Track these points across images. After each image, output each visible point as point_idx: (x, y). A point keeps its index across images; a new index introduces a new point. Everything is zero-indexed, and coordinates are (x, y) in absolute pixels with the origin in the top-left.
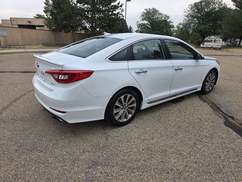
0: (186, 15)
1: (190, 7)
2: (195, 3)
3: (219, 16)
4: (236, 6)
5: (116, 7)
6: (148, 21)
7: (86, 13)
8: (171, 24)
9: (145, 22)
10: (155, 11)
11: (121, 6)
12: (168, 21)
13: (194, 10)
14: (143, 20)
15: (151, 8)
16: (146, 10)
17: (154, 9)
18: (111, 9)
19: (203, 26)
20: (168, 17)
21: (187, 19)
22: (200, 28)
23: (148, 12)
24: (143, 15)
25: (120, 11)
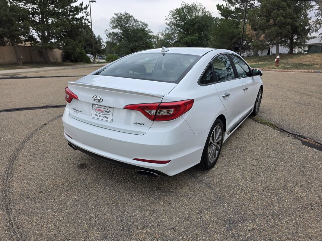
0: (168, 23)
1: (171, 14)
2: (177, 9)
3: (204, 26)
4: (222, 15)
5: (77, 10)
6: (121, 29)
7: (31, 16)
8: (151, 34)
9: (117, 31)
10: (128, 17)
11: (86, 8)
12: (147, 29)
13: (176, 18)
14: (114, 27)
15: (123, 13)
16: (117, 15)
17: (126, 14)
18: (71, 11)
19: (189, 37)
20: (146, 25)
21: (169, 27)
22: (186, 39)
23: (119, 17)
24: (113, 22)
25: (84, 15)
